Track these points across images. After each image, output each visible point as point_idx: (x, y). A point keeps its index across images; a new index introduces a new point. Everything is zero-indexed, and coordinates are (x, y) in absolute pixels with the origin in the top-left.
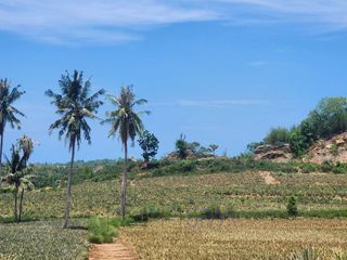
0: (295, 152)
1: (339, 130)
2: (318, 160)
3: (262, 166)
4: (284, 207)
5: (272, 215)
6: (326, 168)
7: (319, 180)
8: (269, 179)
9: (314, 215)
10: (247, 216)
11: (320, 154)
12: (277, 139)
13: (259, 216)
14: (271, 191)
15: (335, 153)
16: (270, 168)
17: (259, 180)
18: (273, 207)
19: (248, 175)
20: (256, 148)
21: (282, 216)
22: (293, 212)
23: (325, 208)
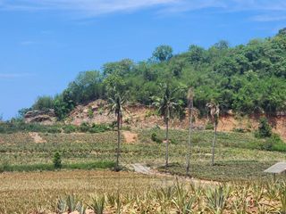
0: (59, 116)
1: (93, 98)
2: (77, 122)
3: (32, 128)
4: (50, 162)
5: (42, 168)
6: (84, 128)
7: (79, 138)
8: (37, 138)
9: (74, 167)
10: (20, 169)
11: (78, 118)
12: (43, 105)
13: (30, 169)
14: (40, 149)
15: (91, 116)
16: (37, 130)
17: (29, 140)
18: (40, 161)
19: (20, 136)
20: (27, 113)
21: (49, 169)
22: (58, 165)
23: (84, 161)
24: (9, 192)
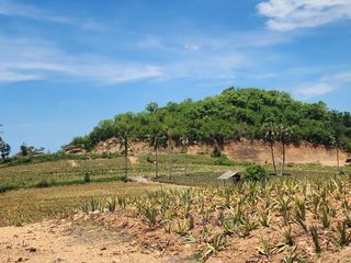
0: (88, 149)
1: (109, 137)
2: (100, 152)
3: (70, 157)
4: (83, 178)
5: (76, 183)
6: (104, 156)
7: (101, 163)
8: (74, 164)
9: (99, 181)
10: (63, 184)
11: (101, 149)
12: (77, 142)
13: (69, 184)
14: (75, 170)
15: (108, 148)
16: (74, 158)
17: (68, 165)
18: (76, 178)
19: (62, 162)
20: (66, 148)
21: (82, 183)
22: (87, 180)
23: (104, 177)
24: (55, 199)
